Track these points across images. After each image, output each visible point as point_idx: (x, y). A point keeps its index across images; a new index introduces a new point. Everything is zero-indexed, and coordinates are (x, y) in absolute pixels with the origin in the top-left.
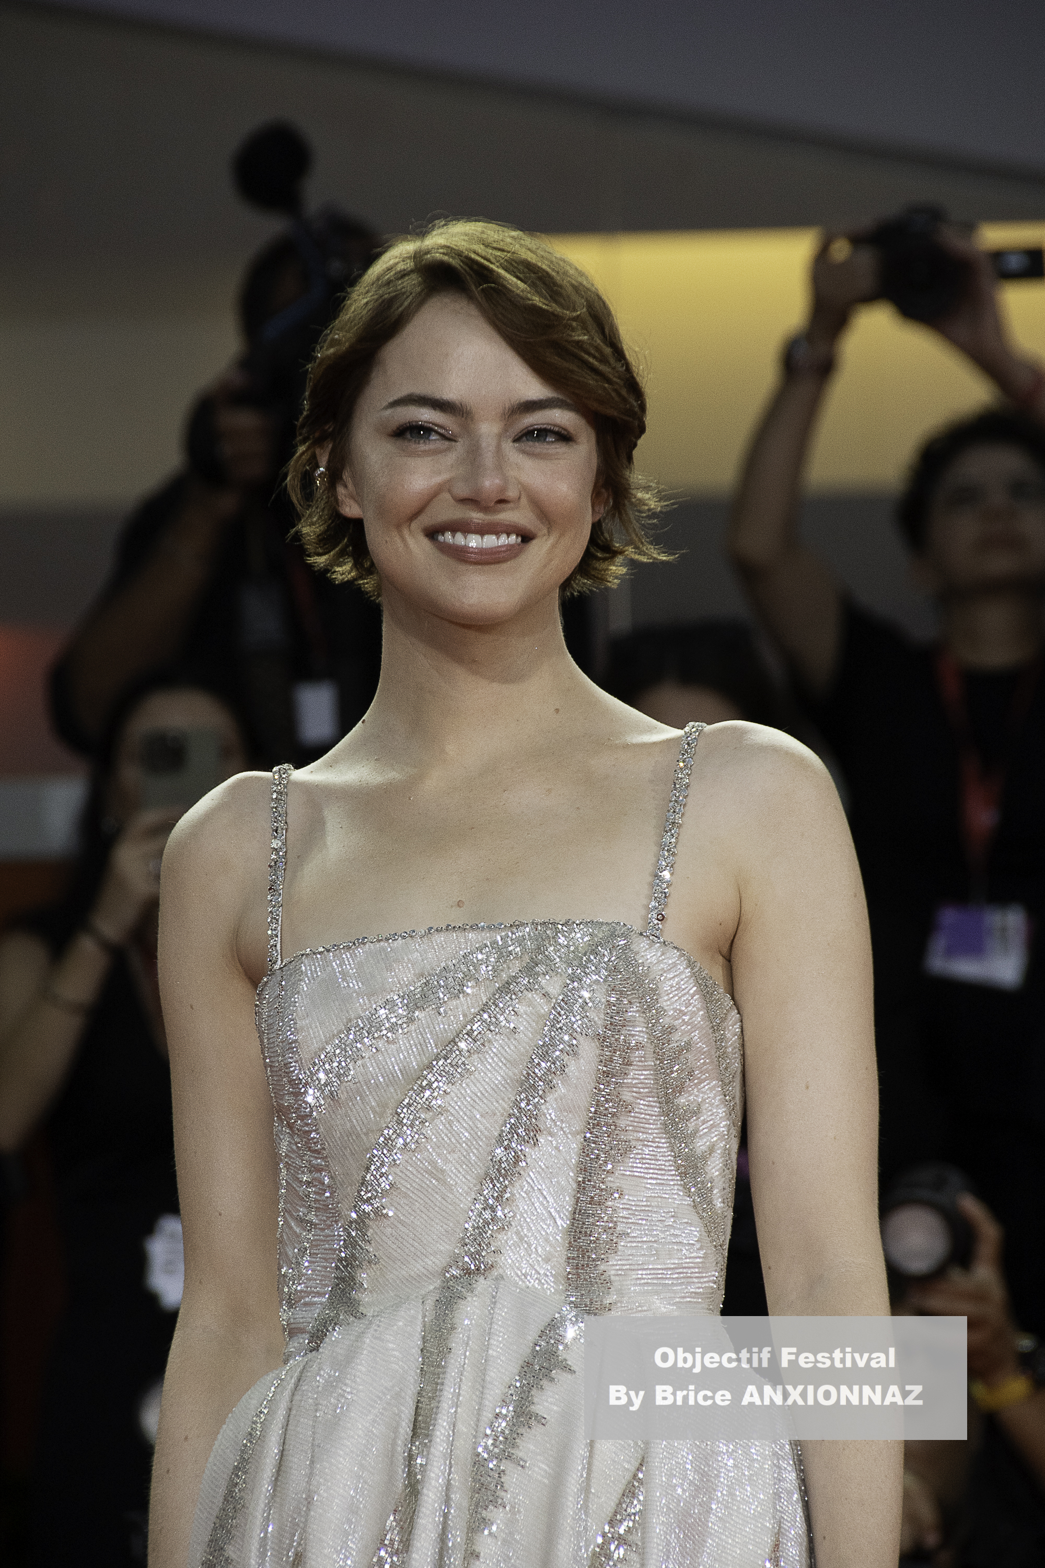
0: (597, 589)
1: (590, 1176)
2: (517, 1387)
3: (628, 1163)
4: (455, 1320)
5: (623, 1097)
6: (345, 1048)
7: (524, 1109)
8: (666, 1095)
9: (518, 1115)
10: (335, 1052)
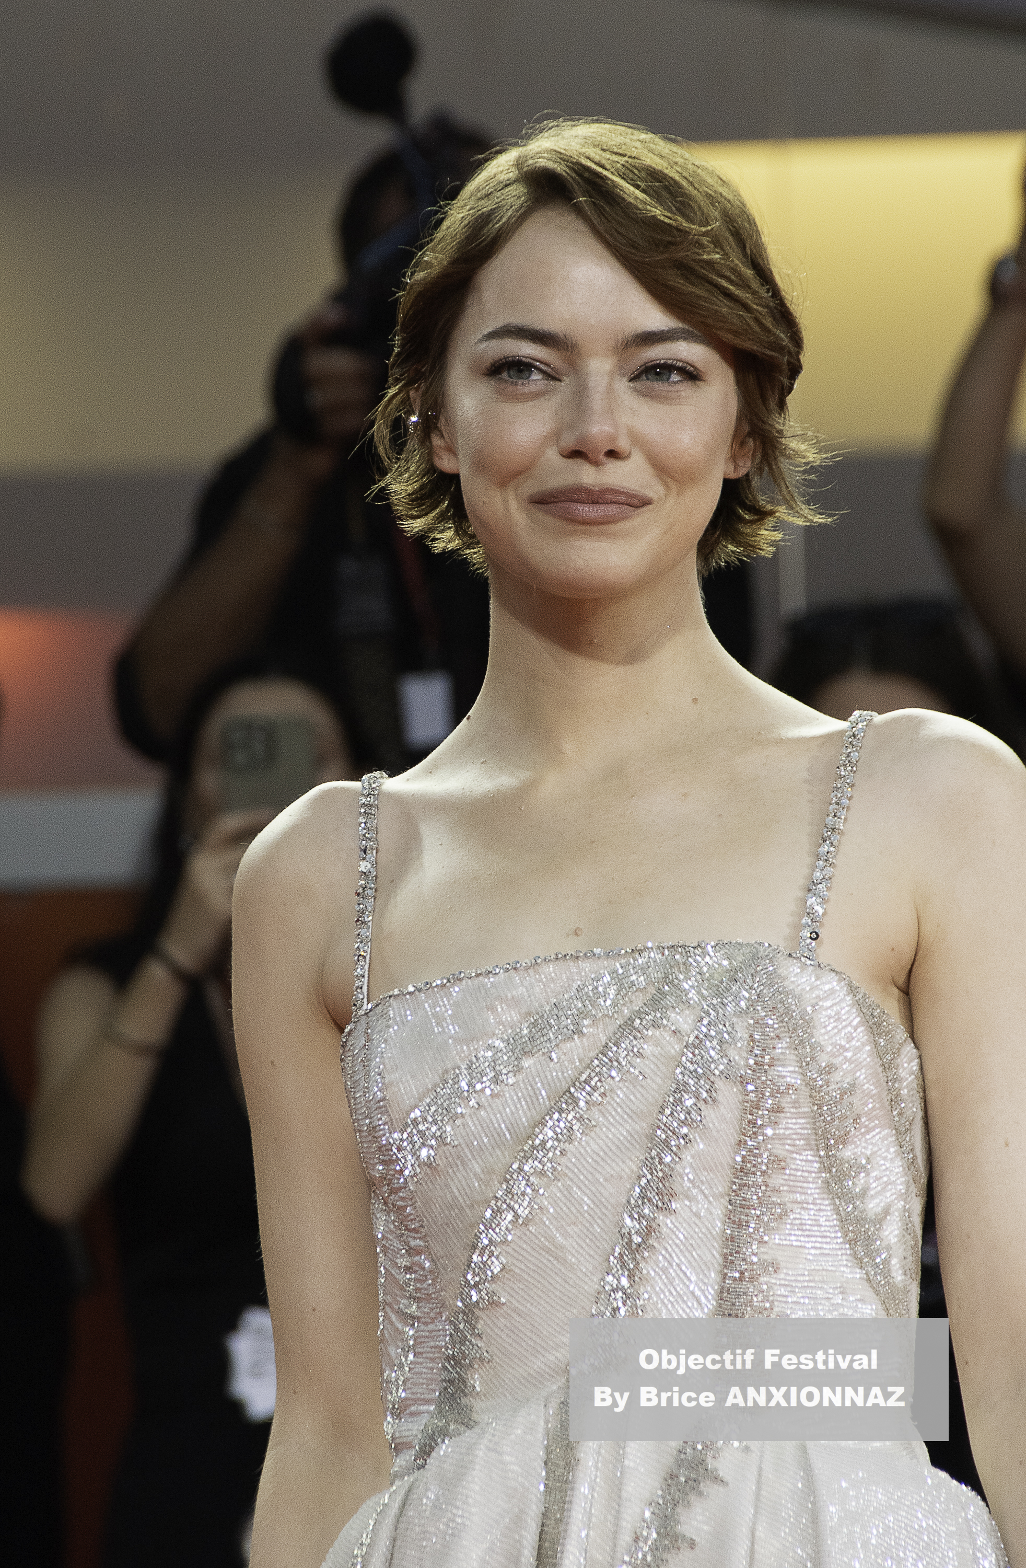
0: (747, 558)
1: (739, 1247)
2: (658, 1504)
3: (785, 1229)
5: (775, 1151)
6: (442, 1104)
7: (655, 1169)
8: (827, 1147)
9: (649, 1177)
10: (430, 1109)
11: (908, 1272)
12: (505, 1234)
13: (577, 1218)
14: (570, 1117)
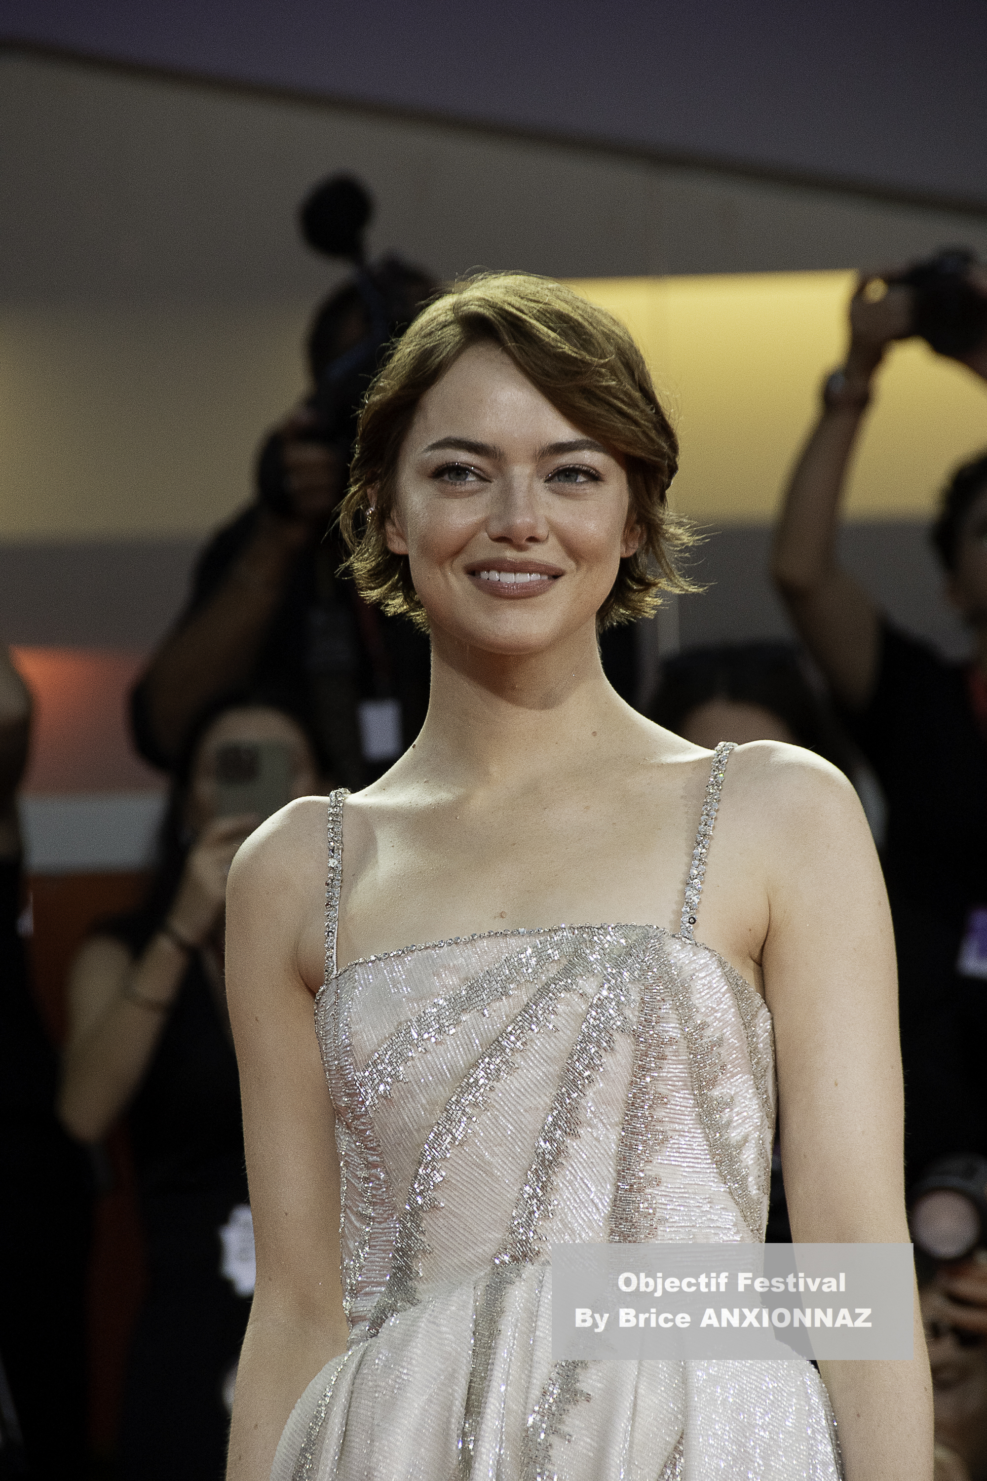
0: (635, 619)
1: (629, 1165)
2: (563, 1366)
3: (666, 1152)
4: (504, 1304)
5: (659, 1090)
6: (396, 1049)
7: (565, 1103)
8: (700, 1088)
9: (560, 1108)
10: (387, 1053)
11: (761, 1188)
12: (445, 1152)
13: (502, 1140)
14: (498, 1061)
